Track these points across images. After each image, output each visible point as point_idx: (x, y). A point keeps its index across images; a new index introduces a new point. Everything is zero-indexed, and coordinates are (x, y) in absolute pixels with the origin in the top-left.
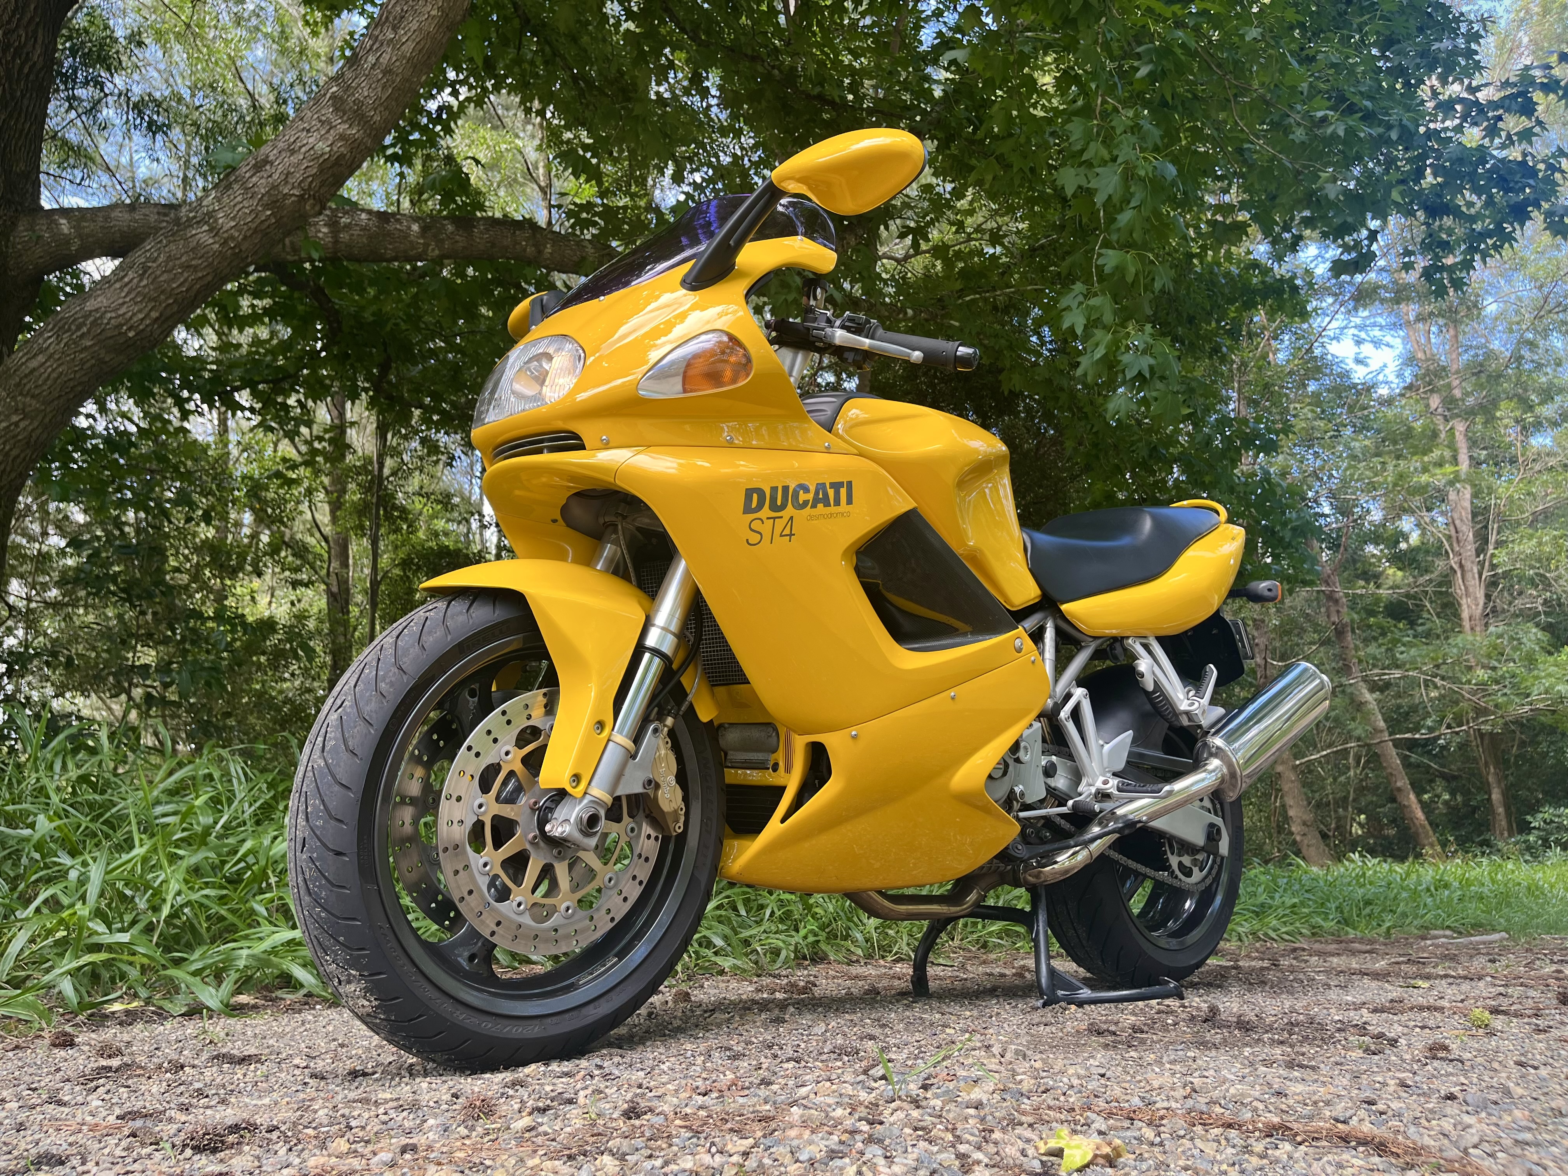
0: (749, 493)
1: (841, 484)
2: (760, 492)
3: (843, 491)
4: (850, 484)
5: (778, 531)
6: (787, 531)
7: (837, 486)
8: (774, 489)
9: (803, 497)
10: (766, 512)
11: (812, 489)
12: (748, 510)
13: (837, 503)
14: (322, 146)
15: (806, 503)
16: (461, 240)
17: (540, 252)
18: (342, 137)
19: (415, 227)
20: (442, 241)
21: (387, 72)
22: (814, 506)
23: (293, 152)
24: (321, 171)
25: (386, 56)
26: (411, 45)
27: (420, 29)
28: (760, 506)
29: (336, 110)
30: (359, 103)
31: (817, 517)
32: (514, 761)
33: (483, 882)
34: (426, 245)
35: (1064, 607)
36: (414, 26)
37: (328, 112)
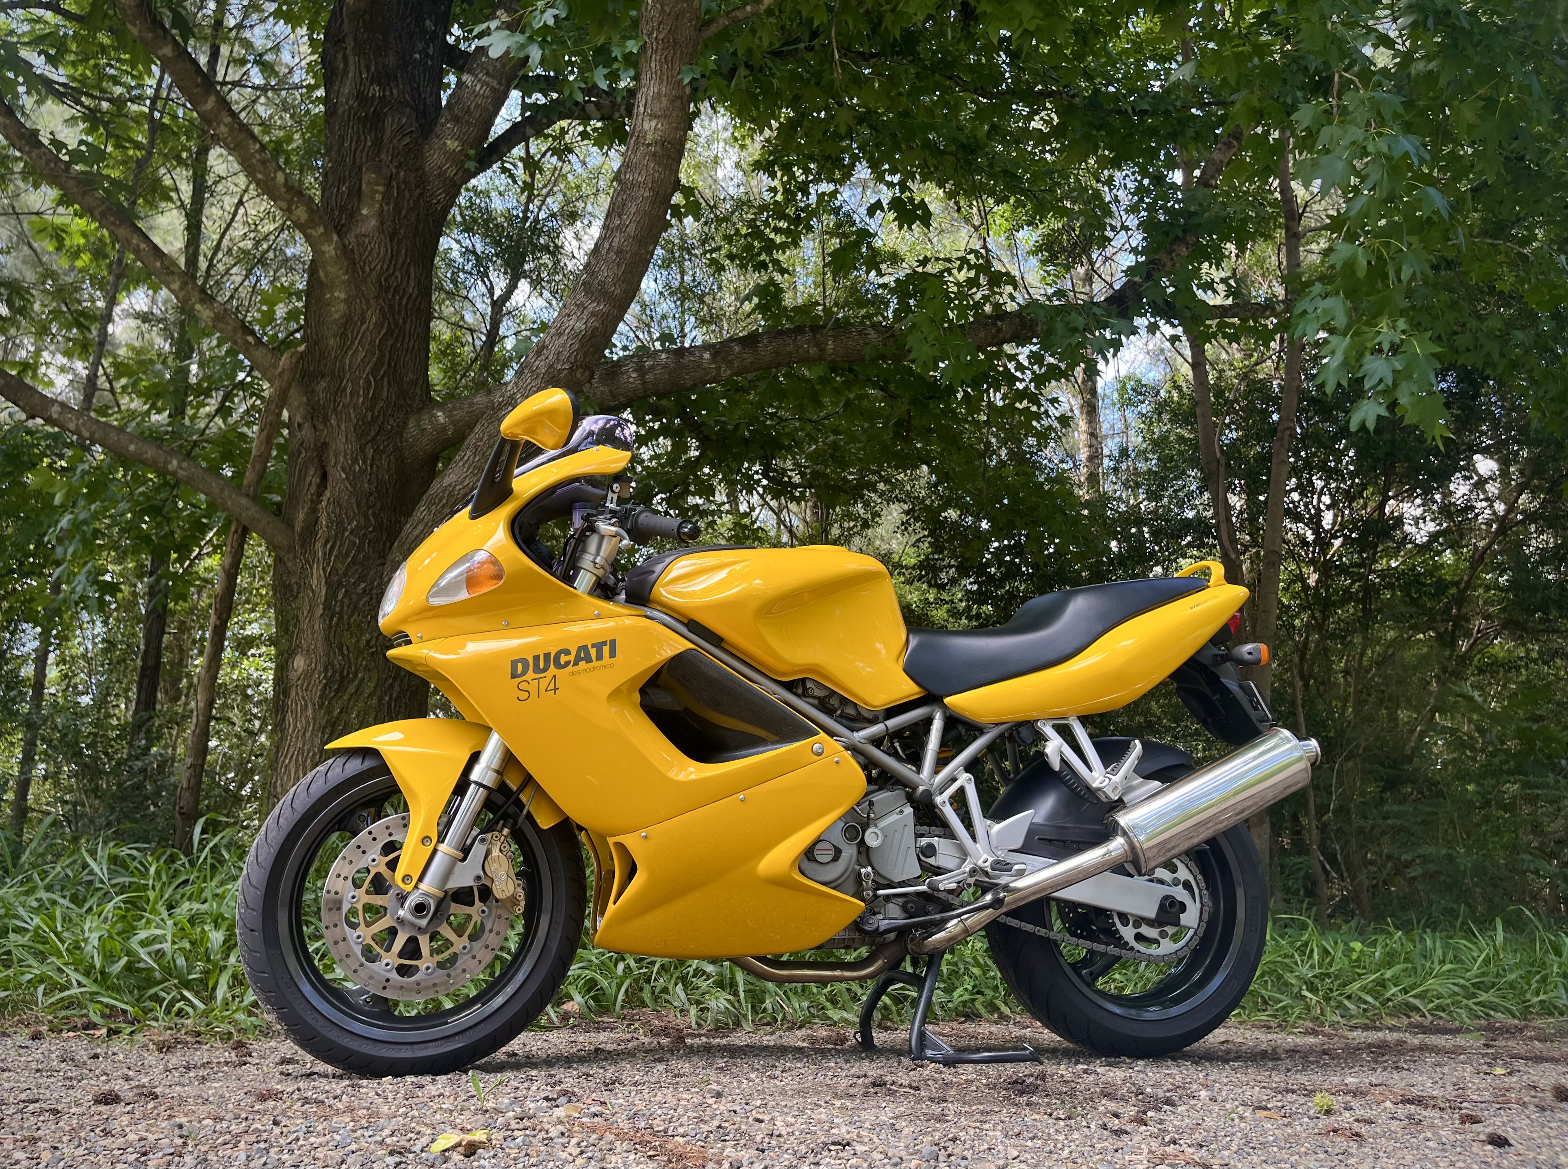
0: (514, 663)
1: (605, 643)
2: (525, 662)
3: (606, 649)
4: (613, 643)
5: (543, 687)
6: (552, 686)
7: (599, 646)
8: (536, 658)
9: (563, 659)
10: (530, 675)
11: (574, 653)
12: (514, 676)
13: (599, 657)
14: (580, 325)
15: (567, 663)
16: (748, 357)
17: (822, 350)
18: (593, 314)
19: (707, 356)
20: (731, 362)
21: (619, 252)
22: (576, 664)
23: (560, 335)
24: (582, 345)
25: (616, 240)
26: (633, 226)
27: (638, 211)
28: (524, 672)
29: (587, 293)
30: (602, 284)
31: (580, 672)
32: (380, 866)
33: (358, 950)
34: (718, 368)
35: (947, 700)
36: (633, 209)
37: (581, 296)
